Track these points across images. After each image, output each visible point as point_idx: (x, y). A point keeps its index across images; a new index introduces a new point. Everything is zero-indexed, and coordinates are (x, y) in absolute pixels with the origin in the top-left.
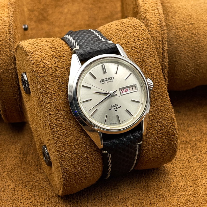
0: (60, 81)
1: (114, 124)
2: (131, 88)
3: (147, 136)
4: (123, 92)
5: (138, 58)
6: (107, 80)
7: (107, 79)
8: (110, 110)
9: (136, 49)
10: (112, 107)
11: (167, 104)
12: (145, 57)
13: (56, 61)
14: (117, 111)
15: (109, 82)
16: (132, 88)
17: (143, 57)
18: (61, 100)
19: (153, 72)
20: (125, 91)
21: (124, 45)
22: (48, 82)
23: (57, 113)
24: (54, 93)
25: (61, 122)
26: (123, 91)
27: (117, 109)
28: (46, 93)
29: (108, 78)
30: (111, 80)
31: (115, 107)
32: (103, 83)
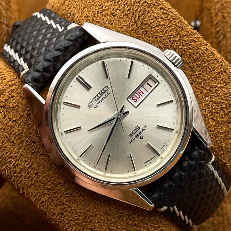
0: (27, 141)
1: (150, 161)
2: (146, 86)
3: (217, 140)
4: (135, 100)
5: (131, 25)
6: (99, 97)
7: (97, 95)
8: (130, 143)
9: (121, 11)
10: (132, 136)
11: (222, 70)
12: (142, 14)
13: (4, 113)
14: (142, 137)
15: (104, 98)
16: (148, 84)
17: (139, 17)
18: (48, 170)
19: (170, 31)
20: (138, 97)
21: (98, 16)
22: (10, 154)
23: (52, 194)
24: (29, 165)
25: (66, 205)
26: (136, 98)
27: (141, 135)
28: (17, 173)
29: (99, 93)
30: (106, 93)
31: (137, 133)
32: (95, 108)
